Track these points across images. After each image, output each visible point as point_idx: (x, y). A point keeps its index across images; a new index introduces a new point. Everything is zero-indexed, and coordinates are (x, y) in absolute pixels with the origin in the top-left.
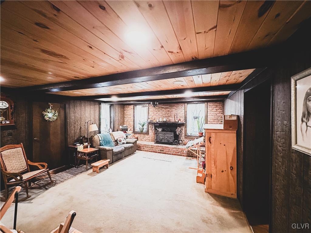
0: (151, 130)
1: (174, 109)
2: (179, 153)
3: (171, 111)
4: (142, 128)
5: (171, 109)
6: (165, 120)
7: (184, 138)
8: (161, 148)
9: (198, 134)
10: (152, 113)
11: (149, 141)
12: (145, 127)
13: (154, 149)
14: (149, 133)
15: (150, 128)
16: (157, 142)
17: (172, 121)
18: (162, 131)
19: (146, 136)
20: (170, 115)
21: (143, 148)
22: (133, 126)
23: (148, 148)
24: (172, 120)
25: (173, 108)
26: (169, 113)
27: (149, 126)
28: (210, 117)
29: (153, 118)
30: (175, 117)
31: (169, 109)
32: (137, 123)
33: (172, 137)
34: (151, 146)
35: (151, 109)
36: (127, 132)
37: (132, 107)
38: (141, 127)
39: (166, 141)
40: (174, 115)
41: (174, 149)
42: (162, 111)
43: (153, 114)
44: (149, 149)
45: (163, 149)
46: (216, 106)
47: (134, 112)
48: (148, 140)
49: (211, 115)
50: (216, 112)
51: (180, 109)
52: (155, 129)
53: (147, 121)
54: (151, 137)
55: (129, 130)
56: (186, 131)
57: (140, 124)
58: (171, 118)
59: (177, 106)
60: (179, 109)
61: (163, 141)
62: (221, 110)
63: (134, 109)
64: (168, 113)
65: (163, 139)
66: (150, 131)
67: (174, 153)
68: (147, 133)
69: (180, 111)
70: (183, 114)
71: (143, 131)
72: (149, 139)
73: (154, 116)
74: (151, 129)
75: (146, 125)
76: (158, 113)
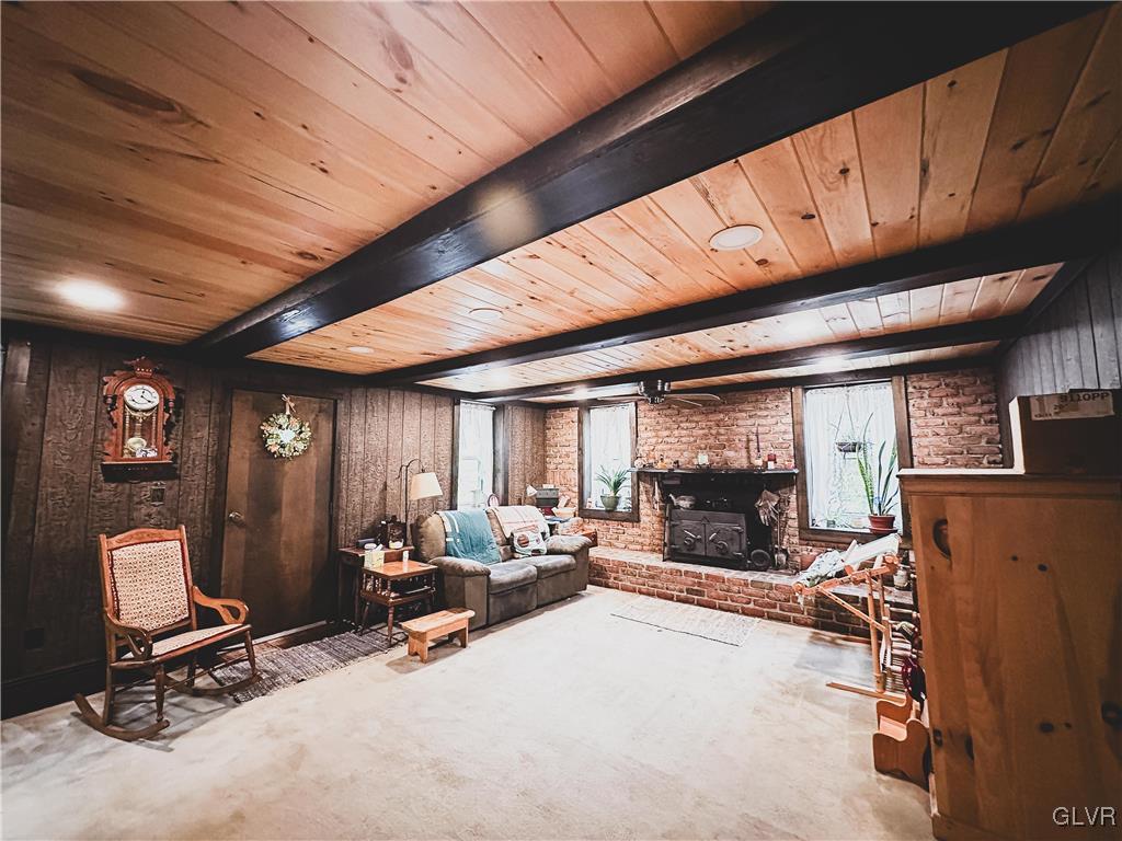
0: (647, 505)
1: (744, 414)
2: (778, 611)
3: (729, 422)
4: (612, 494)
5: (732, 414)
6: (703, 459)
7: (796, 540)
8: (690, 580)
9: (868, 524)
10: (649, 434)
11: (642, 550)
12: (625, 492)
13: (660, 585)
14: (643, 518)
15: (643, 497)
16: (673, 555)
17: (736, 465)
18: (694, 507)
19: (631, 531)
20: (728, 440)
21: (613, 575)
22: (576, 489)
23: (634, 579)
24: (738, 459)
25: (740, 411)
26: (722, 431)
27: (641, 488)
28: (925, 441)
29: (657, 455)
30: (748, 448)
31: (722, 416)
32: (594, 476)
33: (740, 533)
34: (648, 568)
35: (646, 420)
36: (554, 509)
37: (573, 414)
38: (609, 492)
39: (712, 552)
40: (745, 439)
41: (751, 590)
42: (694, 425)
43: (654, 440)
44: (640, 581)
45: (700, 584)
46: (957, 387)
47: (580, 434)
48: (639, 547)
49: (929, 431)
50: (957, 419)
51: (773, 413)
52: (665, 499)
53: (633, 466)
54: (648, 533)
55: (562, 502)
56: (803, 509)
57: (604, 480)
58: (731, 454)
59: (757, 400)
60: (765, 413)
61: (700, 551)
62: (986, 407)
63: (580, 422)
64: (718, 434)
65: (698, 544)
66: (644, 508)
67: (751, 606)
68: (633, 517)
69: (770, 421)
70: (785, 433)
71: (615, 507)
72: (641, 540)
73: (659, 447)
74: (648, 501)
75: (628, 483)
76: (676, 432)
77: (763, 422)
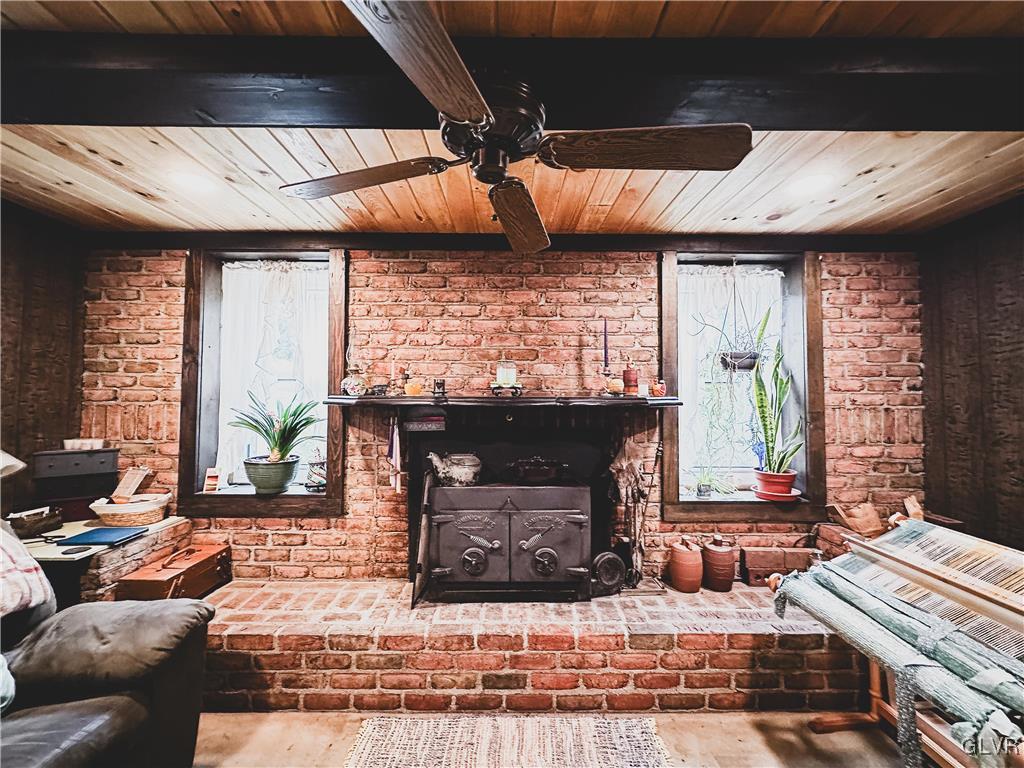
0: (366, 477)
1: (575, 296)
2: (682, 689)
3: (547, 309)
4: (275, 456)
5: (553, 294)
6: (507, 377)
7: (655, 524)
8: (493, 655)
10: (376, 324)
11: (346, 576)
12: (311, 449)
13: (414, 678)
14: (351, 505)
15: (355, 460)
16: (434, 589)
17: (559, 390)
18: (481, 478)
19: (321, 536)
20: (544, 343)
21: (280, 674)
22: (174, 449)
23: (342, 676)
24: (560, 381)
25: (569, 289)
26: (533, 324)
27: (352, 441)
28: (839, 355)
29: (393, 369)
30: (579, 359)
31: (533, 295)
32: (226, 416)
33: (580, 524)
34: (385, 642)
35: (369, 293)
36: (99, 505)
37: (176, 269)
38: (263, 449)
39: (523, 572)
40: (574, 342)
41: (631, 655)
42: (476, 309)
43: (386, 338)
44: (362, 677)
45: (516, 661)
46: (880, 278)
47: (192, 314)
48: (339, 571)
49: (844, 340)
50: (876, 324)
51: (627, 296)
52: (416, 470)
53: (333, 389)
54: (363, 539)
55: (130, 480)
56: (667, 466)
57: (256, 426)
58: (545, 369)
59: (599, 272)
60: (613, 296)
61: (497, 572)
62: (909, 310)
63: (193, 287)
64: (526, 330)
65: (492, 558)
66: (358, 484)
67: (629, 689)
68: (329, 502)
69: (621, 311)
70: (644, 334)
71: (282, 487)
72: (345, 554)
73: (399, 352)
74: (368, 468)
75: (320, 429)
76: (438, 323)
77: (608, 311)
